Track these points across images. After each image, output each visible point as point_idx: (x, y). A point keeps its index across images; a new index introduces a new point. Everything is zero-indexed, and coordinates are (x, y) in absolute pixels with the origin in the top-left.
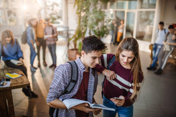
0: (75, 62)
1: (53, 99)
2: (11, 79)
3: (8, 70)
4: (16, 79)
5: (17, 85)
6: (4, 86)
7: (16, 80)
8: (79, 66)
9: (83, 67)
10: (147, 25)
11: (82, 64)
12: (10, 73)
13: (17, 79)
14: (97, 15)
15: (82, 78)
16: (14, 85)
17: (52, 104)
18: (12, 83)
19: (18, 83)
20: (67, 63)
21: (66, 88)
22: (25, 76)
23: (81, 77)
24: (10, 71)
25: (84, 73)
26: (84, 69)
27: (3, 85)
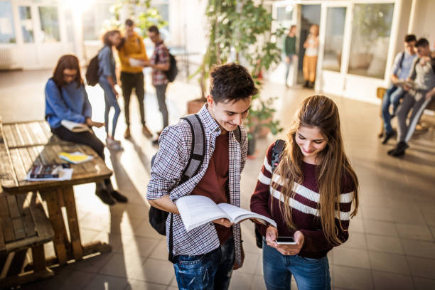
0: (197, 116)
1: (160, 194)
2: (72, 166)
3: (62, 146)
4: (81, 165)
5: (87, 176)
6: (61, 179)
7: (83, 167)
8: (206, 125)
9: (216, 127)
10: (377, 38)
11: (212, 121)
12: (68, 152)
13: (85, 166)
14: (254, 20)
15: (212, 150)
16: (79, 177)
17: (159, 204)
18: (76, 172)
19: (87, 173)
20: (182, 121)
21: (184, 172)
22: (100, 159)
23: (211, 146)
24: (66, 148)
25: (217, 138)
26: (217, 130)
27: (57, 176)
